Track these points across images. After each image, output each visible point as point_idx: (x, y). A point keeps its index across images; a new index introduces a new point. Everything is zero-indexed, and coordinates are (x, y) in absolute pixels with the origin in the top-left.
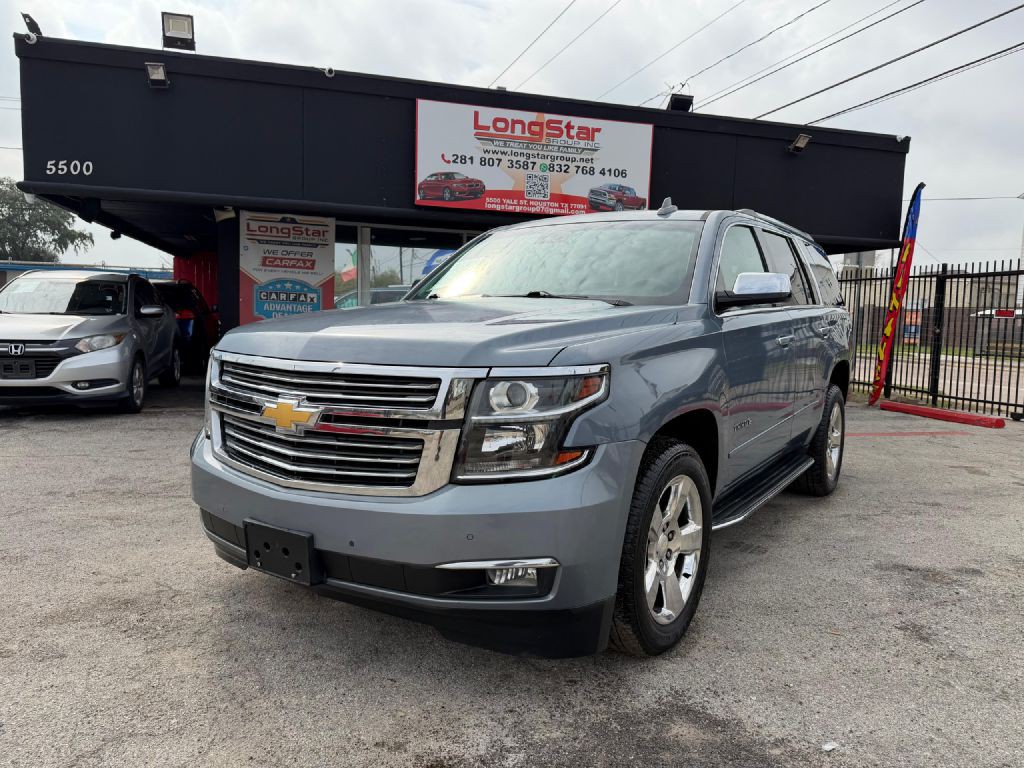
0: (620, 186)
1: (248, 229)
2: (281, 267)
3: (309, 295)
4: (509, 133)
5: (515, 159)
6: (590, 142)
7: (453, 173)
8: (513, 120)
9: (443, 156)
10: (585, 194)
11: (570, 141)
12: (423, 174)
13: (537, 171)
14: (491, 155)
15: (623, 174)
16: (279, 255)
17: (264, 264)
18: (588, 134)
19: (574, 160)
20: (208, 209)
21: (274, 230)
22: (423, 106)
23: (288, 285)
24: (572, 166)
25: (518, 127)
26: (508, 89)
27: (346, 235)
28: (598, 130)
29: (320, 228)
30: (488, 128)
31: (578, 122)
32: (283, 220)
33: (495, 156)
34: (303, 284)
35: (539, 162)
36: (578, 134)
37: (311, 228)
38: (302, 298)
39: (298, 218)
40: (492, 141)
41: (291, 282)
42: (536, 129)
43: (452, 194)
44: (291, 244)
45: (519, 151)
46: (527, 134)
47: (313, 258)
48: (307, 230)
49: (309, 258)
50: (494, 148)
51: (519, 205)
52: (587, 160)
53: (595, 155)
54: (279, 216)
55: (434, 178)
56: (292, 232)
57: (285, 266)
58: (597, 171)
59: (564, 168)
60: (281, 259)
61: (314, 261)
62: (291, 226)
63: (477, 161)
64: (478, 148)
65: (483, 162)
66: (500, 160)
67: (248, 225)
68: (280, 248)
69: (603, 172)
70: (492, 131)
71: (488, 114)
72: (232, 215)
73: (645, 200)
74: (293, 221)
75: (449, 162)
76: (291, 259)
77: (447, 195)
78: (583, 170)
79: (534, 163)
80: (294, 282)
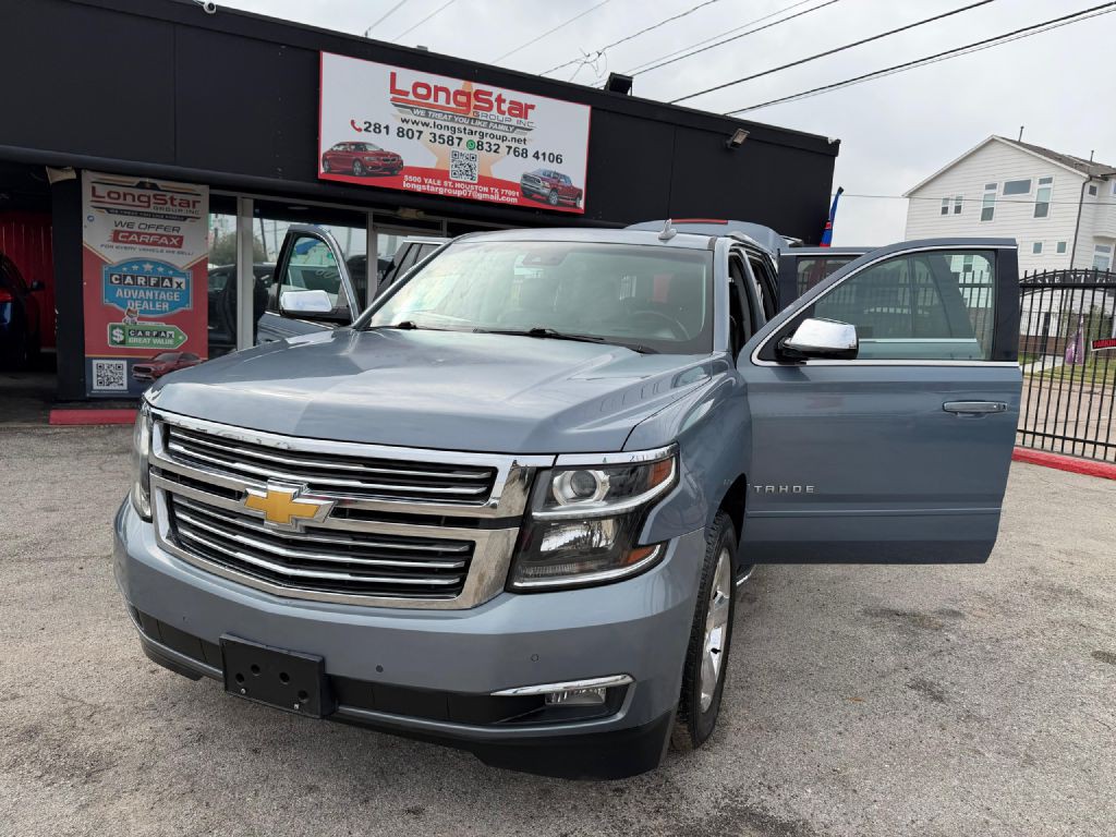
0: (555, 173)
1: (94, 195)
2: (139, 243)
3: (175, 280)
4: (431, 101)
5: (438, 132)
6: (523, 120)
7: (364, 144)
8: (435, 87)
9: (353, 122)
10: (517, 179)
11: (501, 117)
12: (326, 144)
13: (463, 149)
14: (410, 126)
15: (558, 159)
16: (136, 229)
17: (115, 239)
18: (522, 110)
19: (504, 139)
20: (39, 168)
21: (129, 198)
22: (331, 62)
23: (148, 267)
24: (503, 146)
25: (442, 95)
26: (430, 50)
27: (222, 205)
28: (532, 107)
29: (190, 198)
30: (406, 93)
31: (510, 95)
32: (141, 186)
33: (415, 128)
34: (168, 266)
35: (466, 138)
36: (510, 109)
37: (178, 197)
38: (167, 283)
39: (159, 183)
40: (412, 109)
41: (152, 263)
42: (462, 99)
43: (364, 166)
44: (152, 215)
45: (444, 123)
46: (452, 105)
47: (180, 234)
48: (172, 199)
49: (175, 233)
50: (414, 118)
51: (442, 186)
52: (519, 141)
53: (528, 135)
54: (137, 180)
55: (341, 148)
56: (153, 200)
57: (144, 243)
58: (531, 154)
59: (494, 148)
60: (139, 234)
62: (151, 193)
63: (394, 131)
64: (396, 116)
65: (401, 132)
66: (421, 132)
67: (94, 188)
68: (137, 220)
69: (536, 156)
70: (411, 97)
71: (407, 77)
72: (72, 175)
73: (581, 191)
74: (154, 187)
75: (359, 130)
76: (151, 235)
77: (358, 168)
78: (515, 151)
79: (460, 139)
80: (155, 263)
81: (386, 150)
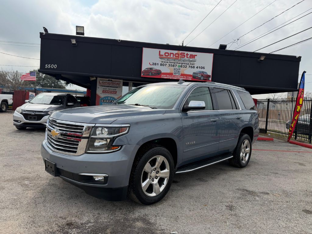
0: (203, 72)
1: (99, 83)
4: (169, 57)
5: (170, 64)
6: (194, 59)
7: (152, 68)
8: (170, 53)
9: (150, 63)
10: (192, 74)
11: (187, 59)
12: (144, 68)
13: (177, 67)
14: (163, 63)
15: (204, 68)
16: (107, 90)
17: (103, 92)
18: (193, 56)
19: (188, 64)
20: (88, 77)
21: (106, 83)
22: (145, 50)
23: (109, 98)
24: (188, 66)
25: (172, 55)
26: (170, 44)
27: (125, 84)
28: (196, 55)
29: (119, 83)
30: (163, 55)
31: (190, 53)
32: (109, 80)
33: (165, 63)
34: (113, 98)
35: (178, 65)
36: (190, 57)
39: (113, 80)
40: (164, 59)
41: (110, 97)
42: (177, 55)
43: (152, 74)
44: (111, 87)
45: (172, 62)
46: (174, 57)
47: (116, 91)
48: (115, 83)
50: (164, 61)
51: (171, 77)
52: (192, 64)
53: (195, 63)
54: (108, 79)
55: (147, 69)
56: (111, 83)
57: (108, 93)
58: (195, 67)
59: (185, 66)
60: (108, 91)
61: (116, 92)
62: (111, 82)
63: (159, 64)
64: (160, 61)
65: (161, 65)
66: (166, 64)
67: (99, 82)
68: (108, 88)
69: (197, 68)
70: (164, 56)
71: (163, 52)
72: (95, 79)
73: (210, 76)
74: (111, 81)
75: (151, 65)
76: (110, 91)
77: (150, 74)
78: (191, 67)
79: (176, 65)
80: (111, 97)
81: (157, 69)
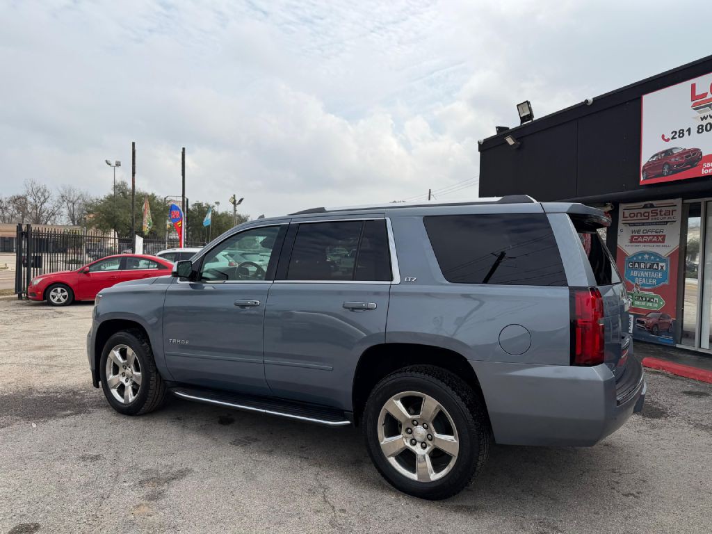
1: (624, 217)
2: (642, 242)
3: (661, 264)
7: (671, 150)
9: (663, 136)
12: (646, 157)
14: (708, 121)
16: (641, 234)
17: (631, 242)
21: (639, 215)
22: (648, 99)
23: (646, 256)
29: (671, 209)
32: (645, 207)
34: (656, 255)
37: (664, 209)
38: (655, 266)
39: (654, 203)
41: (648, 254)
43: (670, 169)
44: (649, 224)
48: (661, 211)
49: (661, 234)
54: (643, 204)
56: (651, 214)
57: (645, 242)
60: (642, 236)
61: (664, 236)
62: (649, 210)
63: (694, 130)
64: (695, 118)
65: (700, 129)
67: (625, 214)
68: (642, 228)
71: (704, 82)
74: (652, 206)
75: (668, 140)
76: (648, 236)
77: (666, 170)
80: (650, 254)
